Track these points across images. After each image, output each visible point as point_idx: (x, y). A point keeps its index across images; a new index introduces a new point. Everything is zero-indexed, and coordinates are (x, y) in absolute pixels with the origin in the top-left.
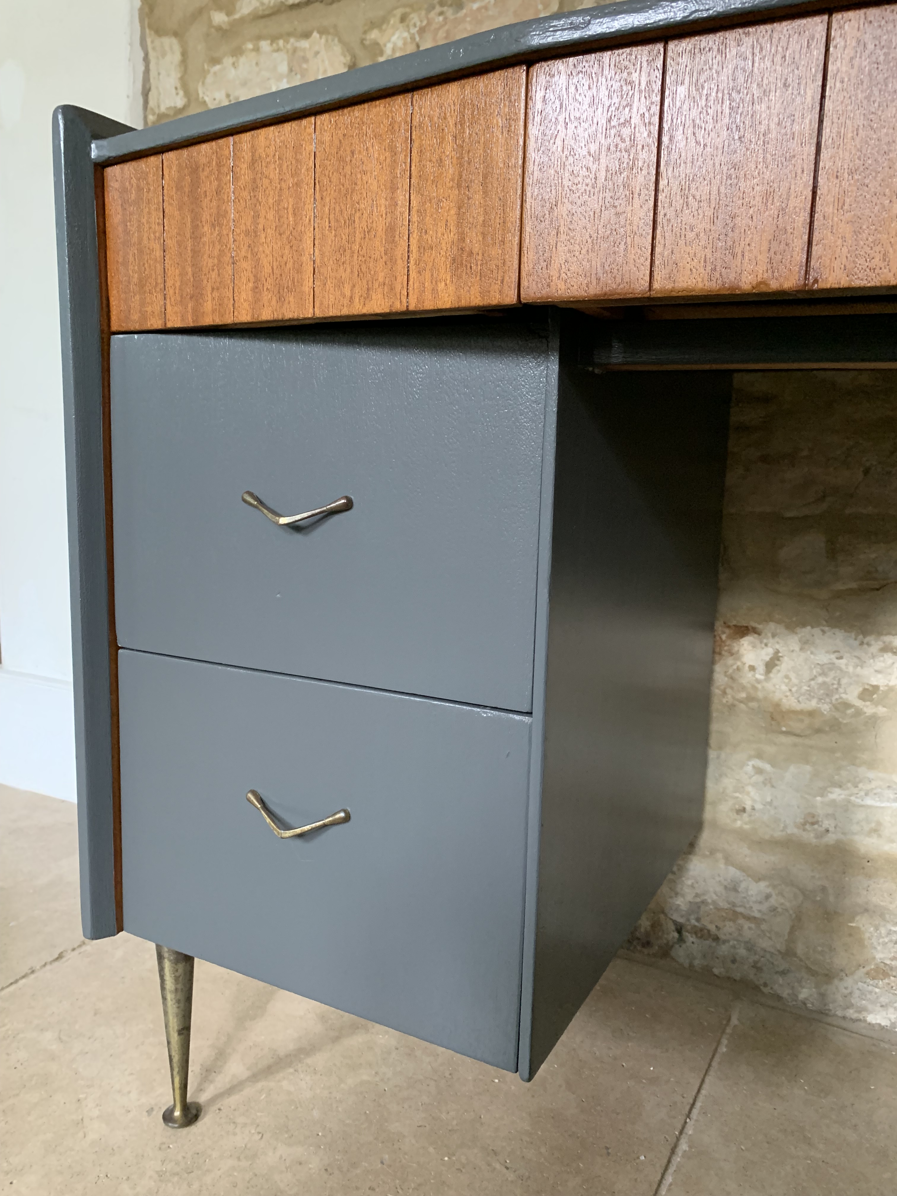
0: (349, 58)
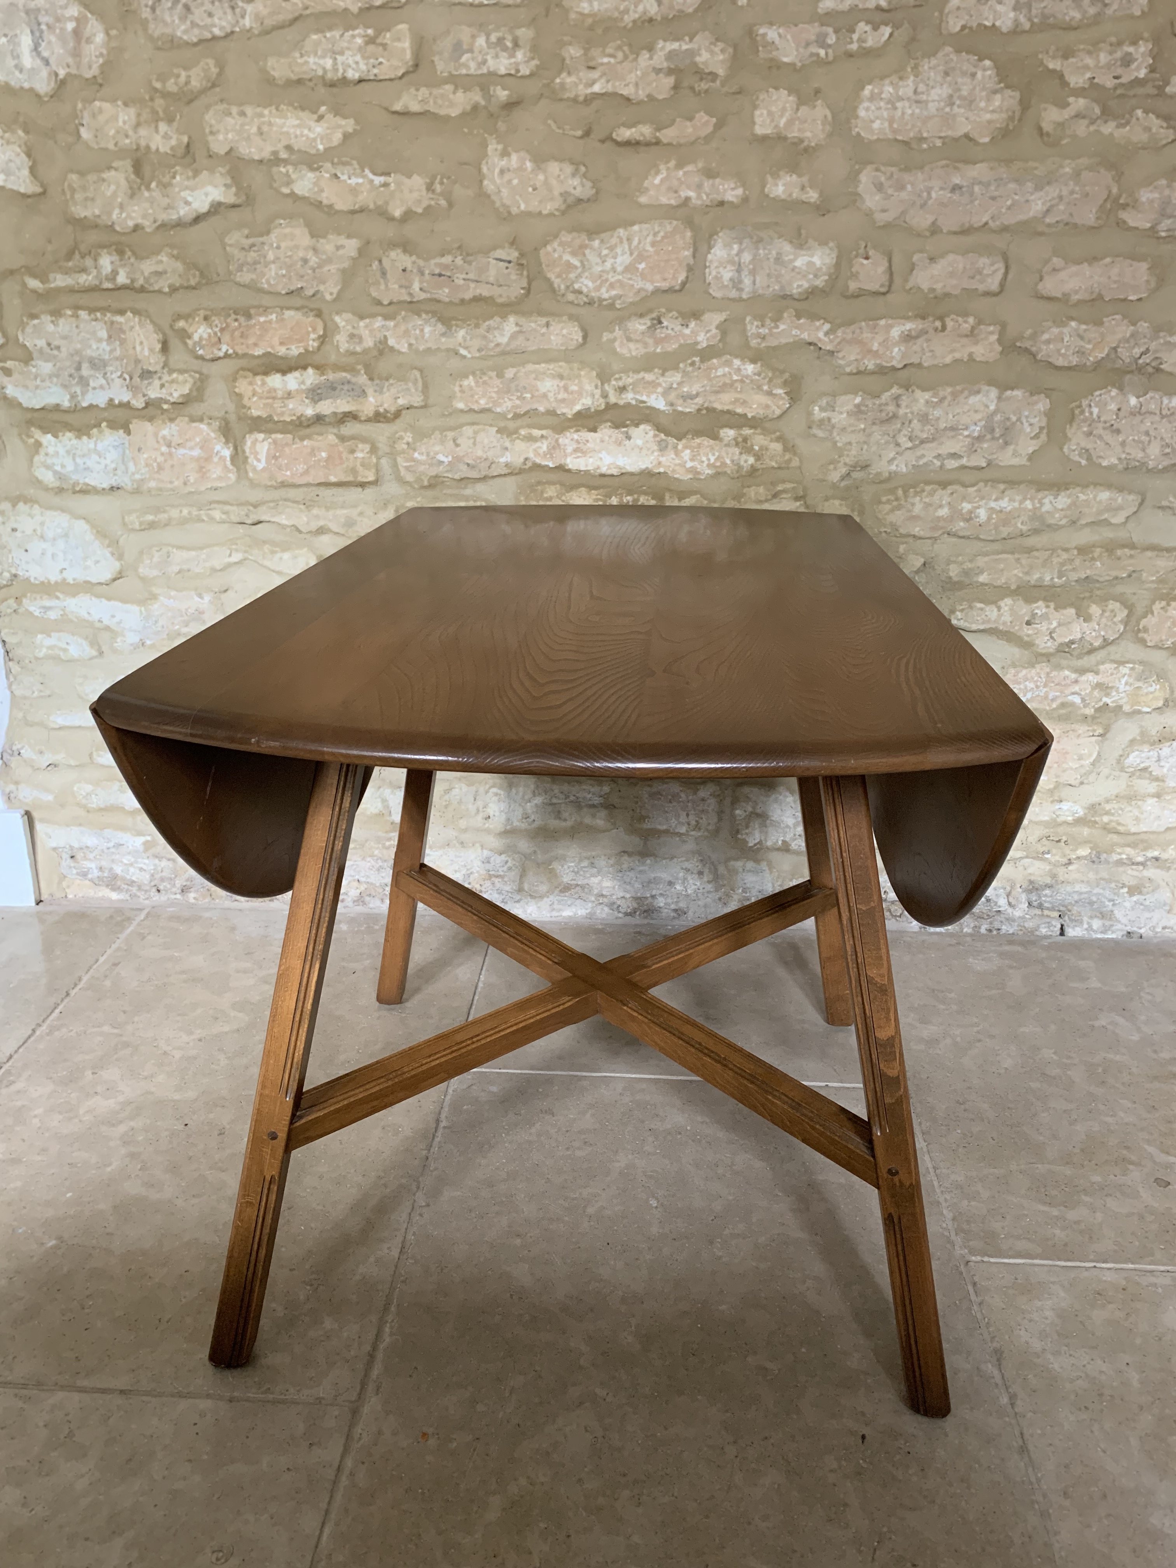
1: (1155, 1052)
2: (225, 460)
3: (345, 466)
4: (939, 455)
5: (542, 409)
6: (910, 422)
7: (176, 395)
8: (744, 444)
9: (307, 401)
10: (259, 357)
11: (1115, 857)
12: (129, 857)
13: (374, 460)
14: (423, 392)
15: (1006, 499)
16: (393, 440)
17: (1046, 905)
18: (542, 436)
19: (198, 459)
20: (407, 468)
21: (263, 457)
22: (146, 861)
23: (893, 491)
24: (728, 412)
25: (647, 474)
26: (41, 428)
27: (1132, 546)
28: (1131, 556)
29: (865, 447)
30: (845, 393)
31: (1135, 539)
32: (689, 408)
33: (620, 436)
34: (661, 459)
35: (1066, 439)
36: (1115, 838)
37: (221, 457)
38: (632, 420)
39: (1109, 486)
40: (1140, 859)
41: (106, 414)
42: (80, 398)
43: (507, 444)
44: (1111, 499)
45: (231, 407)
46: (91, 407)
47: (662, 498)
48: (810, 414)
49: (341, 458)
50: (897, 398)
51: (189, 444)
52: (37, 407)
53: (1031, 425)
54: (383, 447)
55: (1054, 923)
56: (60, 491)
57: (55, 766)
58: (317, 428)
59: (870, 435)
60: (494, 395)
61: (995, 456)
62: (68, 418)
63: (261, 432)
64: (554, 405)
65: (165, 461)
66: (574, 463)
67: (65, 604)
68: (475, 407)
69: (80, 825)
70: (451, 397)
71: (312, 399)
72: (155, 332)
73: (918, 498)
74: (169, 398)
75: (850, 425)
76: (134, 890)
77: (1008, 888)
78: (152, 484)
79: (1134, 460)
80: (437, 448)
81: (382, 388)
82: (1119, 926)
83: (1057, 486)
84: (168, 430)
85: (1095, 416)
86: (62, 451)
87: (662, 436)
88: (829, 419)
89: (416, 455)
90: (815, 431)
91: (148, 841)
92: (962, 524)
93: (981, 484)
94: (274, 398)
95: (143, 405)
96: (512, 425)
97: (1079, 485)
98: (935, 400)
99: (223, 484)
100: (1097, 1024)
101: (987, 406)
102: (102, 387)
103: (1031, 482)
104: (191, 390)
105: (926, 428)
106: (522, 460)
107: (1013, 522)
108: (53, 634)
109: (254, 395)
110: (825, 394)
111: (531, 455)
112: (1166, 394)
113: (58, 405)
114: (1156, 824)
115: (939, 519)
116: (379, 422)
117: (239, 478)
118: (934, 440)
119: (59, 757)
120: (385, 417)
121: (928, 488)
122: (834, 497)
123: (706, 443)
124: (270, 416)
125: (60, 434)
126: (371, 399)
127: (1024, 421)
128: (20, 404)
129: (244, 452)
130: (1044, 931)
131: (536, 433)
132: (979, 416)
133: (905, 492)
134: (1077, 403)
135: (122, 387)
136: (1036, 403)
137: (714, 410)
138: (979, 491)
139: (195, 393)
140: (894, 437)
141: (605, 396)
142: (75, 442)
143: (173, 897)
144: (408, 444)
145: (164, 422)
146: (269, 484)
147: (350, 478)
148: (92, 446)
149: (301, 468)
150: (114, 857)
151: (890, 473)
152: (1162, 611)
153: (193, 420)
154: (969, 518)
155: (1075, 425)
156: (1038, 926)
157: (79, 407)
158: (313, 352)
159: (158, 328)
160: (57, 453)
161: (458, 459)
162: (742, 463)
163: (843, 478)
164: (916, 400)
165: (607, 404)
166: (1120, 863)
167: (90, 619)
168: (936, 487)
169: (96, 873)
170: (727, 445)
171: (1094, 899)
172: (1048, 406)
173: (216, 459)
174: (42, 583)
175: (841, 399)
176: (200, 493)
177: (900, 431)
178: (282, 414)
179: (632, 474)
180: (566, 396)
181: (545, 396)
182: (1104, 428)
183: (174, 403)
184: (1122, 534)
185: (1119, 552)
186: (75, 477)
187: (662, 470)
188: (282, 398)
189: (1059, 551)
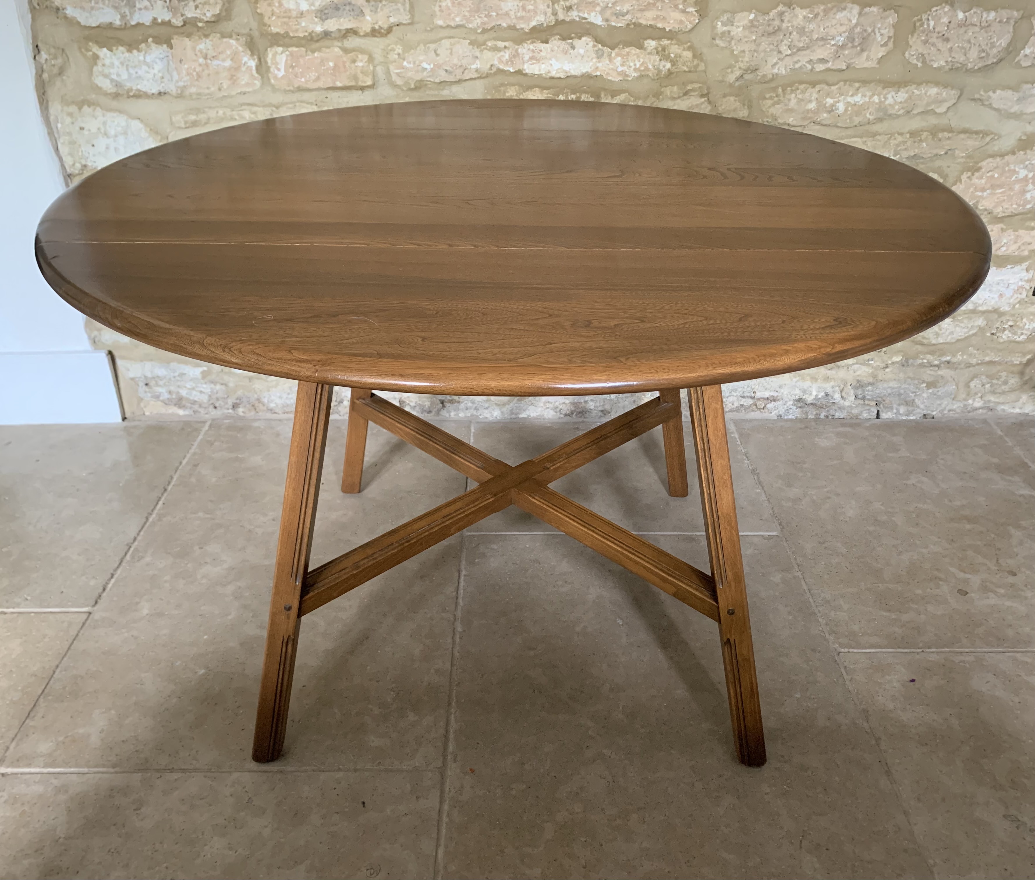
1: (950, 501)
2: (251, 70)
3: (348, 73)
4: (811, 60)
5: (505, 25)
6: (790, 34)
7: (209, 15)
8: (662, 53)
9: (316, 20)
11: (919, 361)
13: (371, 68)
14: (410, 12)
15: (860, 95)
16: (386, 52)
17: (868, 397)
18: (505, 47)
19: (229, 69)
20: (398, 74)
21: (282, 66)
22: (205, 386)
23: (774, 89)
24: (651, 26)
25: (587, 76)
26: (97, 42)
27: (950, 130)
28: (949, 138)
29: (756, 54)
30: (742, 11)
31: (953, 125)
32: (621, 23)
33: (567, 47)
34: (598, 65)
35: (908, 46)
36: (920, 348)
37: (248, 67)
38: (576, 34)
39: (937, 84)
40: (936, 363)
42: (128, 18)
43: (478, 54)
44: (937, 94)
45: (254, 25)
46: (138, 24)
47: (599, 96)
48: (714, 27)
49: (345, 67)
50: (781, 14)
51: (221, 57)
52: (94, 25)
53: (881, 35)
54: (378, 57)
55: (872, 409)
56: (116, 96)
58: (326, 42)
59: (759, 45)
60: (467, 14)
61: (852, 61)
62: (120, 34)
63: (279, 46)
64: (514, 21)
65: (203, 70)
66: (529, 68)
68: (452, 24)
70: (433, 16)
71: (321, 18)
73: (793, 95)
74: (202, 17)
75: (745, 37)
76: (196, 407)
77: (842, 386)
78: (193, 90)
79: (957, 62)
80: (421, 58)
81: (377, 9)
82: (918, 410)
83: (898, 84)
84: (204, 45)
85: (931, 27)
86: (117, 63)
87: (600, 45)
88: (729, 32)
89: (405, 63)
90: (718, 42)
92: (825, 115)
93: (842, 83)
94: (289, 18)
95: (182, 23)
96: (481, 38)
97: (914, 83)
98: (811, 16)
99: (250, 89)
100: (909, 482)
101: (850, 21)
102: (146, 8)
103: (880, 81)
104: (221, 10)
105: (802, 39)
106: (489, 66)
107: (863, 112)
109: (272, 15)
110: (725, 12)
111: (496, 62)
112: (985, 10)
113: (111, 23)
114: (949, 337)
115: (808, 111)
116: (375, 36)
117: (263, 84)
118: (808, 48)
120: (380, 33)
121: (802, 87)
122: (731, 95)
123: (633, 52)
124: (287, 33)
125: (114, 48)
126: (368, 18)
127: (877, 31)
128: (79, 23)
129: (266, 62)
130: (865, 415)
131: (501, 44)
132: (843, 28)
133: (784, 90)
134: (919, 17)
136: (887, 17)
137: (640, 25)
138: (840, 88)
139: (224, 14)
140: (777, 46)
141: (555, 14)
142: (127, 55)
143: (226, 411)
144: (399, 54)
145: (200, 38)
146: (288, 88)
147: (353, 83)
148: (141, 58)
149: (313, 75)
150: (179, 383)
151: (773, 75)
152: (968, 180)
153: (223, 36)
154: (831, 110)
155: (916, 35)
156: (862, 412)
157: (128, 25)
161: (438, 66)
162: (661, 67)
163: (737, 79)
164: (796, 16)
165: (557, 20)
166: (922, 365)
168: (808, 85)
169: (166, 396)
170: (650, 53)
171: (902, 392)
172: (896, 20)
173: (244, 69)
175: (739, 16)
176: (232, 97)
177: (782, 41)
178: (297, 30)
179: (575, 77)
180: (524, 14)
181: (507, 14)
182: (937, 38)
183: (207, 22)
184: (944, 121)
185: (940, 135)
186: (128, 85)
187: (598, 73)
188: (297, 17)
189: (896, 135)
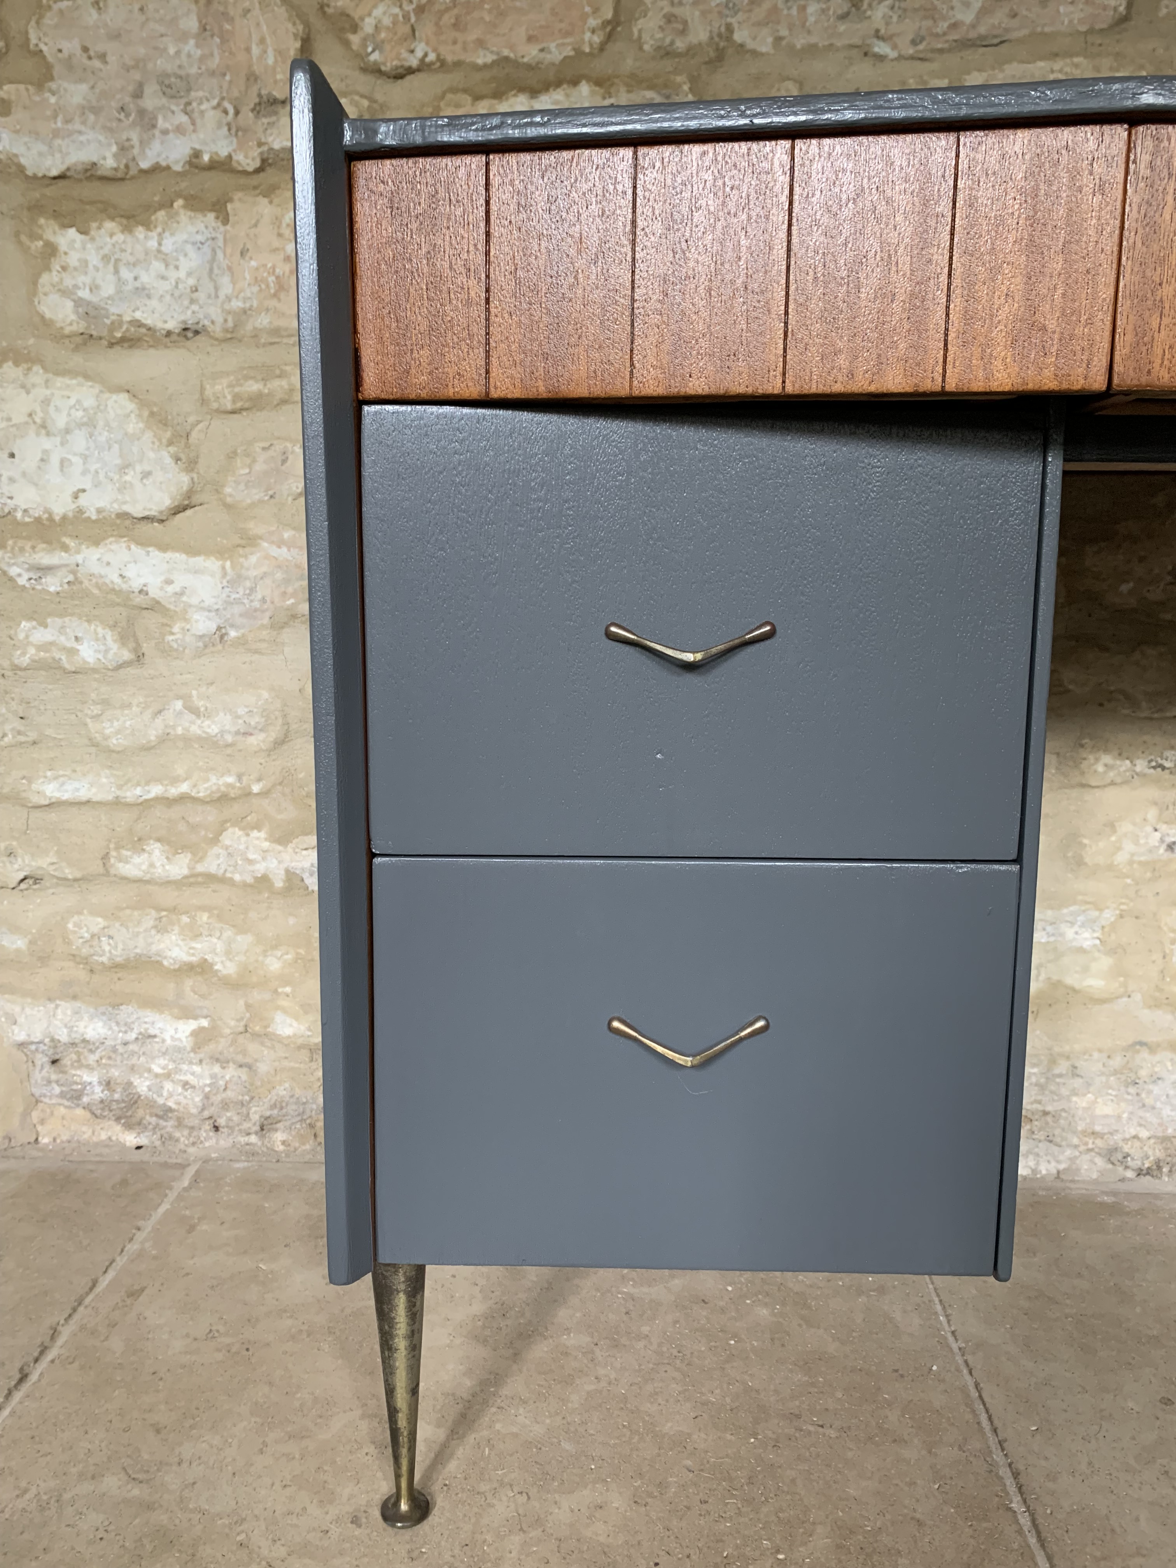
0: (301, 27)
10: (485, 66)
12: (162, 1061)
41: (183, 185)
57: (37, 880)
67: (79, 558)
69: (75, 997)
72: (290, 19)
91: (201, 1029)
108: (49, 620)
119: (43, 863)
135: (219, 127)
158: (591, 54)
159: (297, 13)
160: (85, 263)
167: (124, 587)
174: (38, 520)
